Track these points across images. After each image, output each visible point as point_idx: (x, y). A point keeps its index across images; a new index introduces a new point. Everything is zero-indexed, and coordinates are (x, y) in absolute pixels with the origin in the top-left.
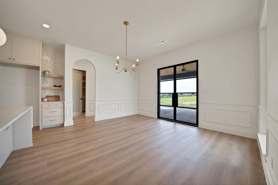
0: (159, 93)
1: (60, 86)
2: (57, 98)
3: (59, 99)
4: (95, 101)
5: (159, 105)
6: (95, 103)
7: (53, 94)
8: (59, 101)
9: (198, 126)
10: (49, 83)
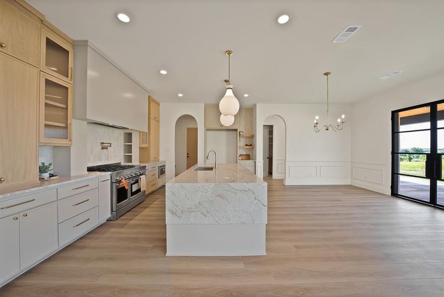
0: (395, 152)
1: (251, 145)
2: (248, 157)
3: (249, 157)
4: (285, 162)
5: (395, 174)
6: (285, 164)
7: (245, 153)
8: (250, 159)
10: (242, 142)
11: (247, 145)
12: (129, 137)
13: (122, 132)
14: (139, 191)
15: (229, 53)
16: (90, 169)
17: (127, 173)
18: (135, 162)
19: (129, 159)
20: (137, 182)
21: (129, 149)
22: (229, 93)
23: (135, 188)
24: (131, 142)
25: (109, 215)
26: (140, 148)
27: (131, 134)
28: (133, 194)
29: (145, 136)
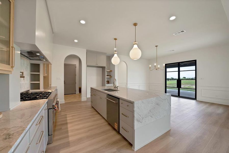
0: (166, 79)
1: (110, 76)
3: (109, 82)
4: (127, 84)
5: (166, 87)
9: (196, 100)
15: (135, 25)
18: (42, 88)
22: (135, 46)
24: (39, 72)
26: (44, 77)
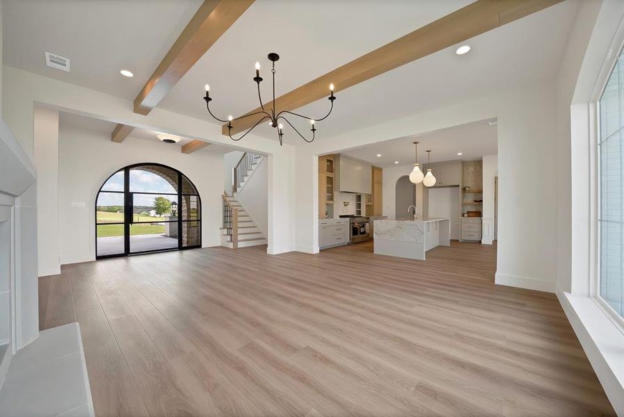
1: (481, 201)
2: (478, 214)
3: (480, 215)
10: (470, 198)
11: (475, 201)
12: (359, 198)
13: (355, 195)
14: (364, 233)
16: (341, 217)
17: (358, 219)
18: (363, 214)
19: (359, 212)
20: (363, 226)
21: (359, 206)
23: (362, 230)
24: (361, 201)
25: (348, 241)
26: (366, 205)
27: (360, 196)
28: (361, 233)
29: (370, 197)
